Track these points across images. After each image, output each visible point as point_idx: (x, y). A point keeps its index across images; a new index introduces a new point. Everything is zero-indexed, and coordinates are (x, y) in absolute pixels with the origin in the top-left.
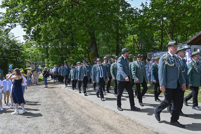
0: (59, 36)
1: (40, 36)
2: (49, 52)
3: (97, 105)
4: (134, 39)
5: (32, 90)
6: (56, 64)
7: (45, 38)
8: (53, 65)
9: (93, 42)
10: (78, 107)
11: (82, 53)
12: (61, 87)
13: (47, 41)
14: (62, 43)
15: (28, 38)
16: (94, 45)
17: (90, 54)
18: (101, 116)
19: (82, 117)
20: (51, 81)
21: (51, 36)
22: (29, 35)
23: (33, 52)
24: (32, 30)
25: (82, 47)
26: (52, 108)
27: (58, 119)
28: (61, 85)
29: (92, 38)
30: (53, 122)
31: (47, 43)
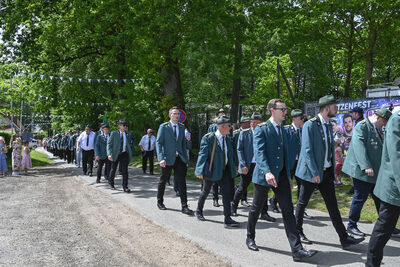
0: (89, 51)
1: (40, 48)
2: (60, 91)
3: (161, 229)
4: (279, 67)
5: (7, 186)
6: (78, 122)
7: (52, 53)
8: (72, 126)
9: (173, 70)
10: (112, 231)
11: (146, 97)
12: (81, 183)
13: (56, 61)
14: (96, 70)
15: (8, 52)
16: (174, 76)
17: (164, 100)
18: (162, 255)
19: (116, 255)
20: (59, 167)
21: (68, 50)
22: (10, 45)
23: (18, 89)
24: (20, 32)
25: (146, 83)
26: (46, 233)
27: (54, 258)
28: (84, 177)
29: (169, 60)
30: (42, 264)
31: (56, 68)
